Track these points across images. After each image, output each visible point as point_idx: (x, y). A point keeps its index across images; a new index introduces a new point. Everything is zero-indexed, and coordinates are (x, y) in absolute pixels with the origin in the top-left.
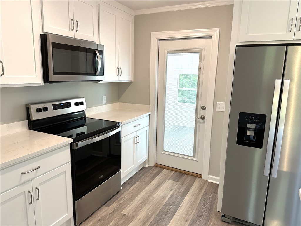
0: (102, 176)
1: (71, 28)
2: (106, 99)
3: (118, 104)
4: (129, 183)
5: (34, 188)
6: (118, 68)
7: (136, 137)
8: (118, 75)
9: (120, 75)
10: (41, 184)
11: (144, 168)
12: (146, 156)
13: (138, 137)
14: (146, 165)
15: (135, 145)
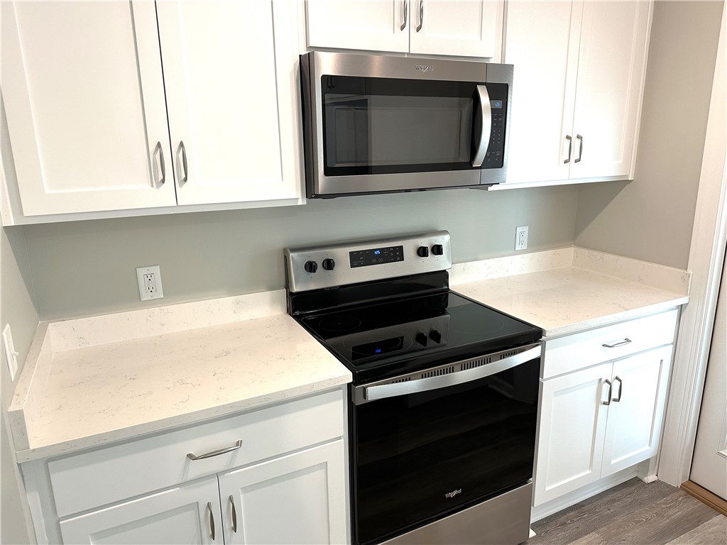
0: (455, 492)
1: (399, 22)
2: (526, 235)
3: (570, 252)
4: (564, 524)
5: (225, 497)
6: (568, 137)
7: (607, 381)
8: (566, 162)
9: (576, 162)
10: (246, 489)
11: (636, 481)
12: (647, 448)
13: (616, 385)
14: (646, 474)
15: (603, 408)
